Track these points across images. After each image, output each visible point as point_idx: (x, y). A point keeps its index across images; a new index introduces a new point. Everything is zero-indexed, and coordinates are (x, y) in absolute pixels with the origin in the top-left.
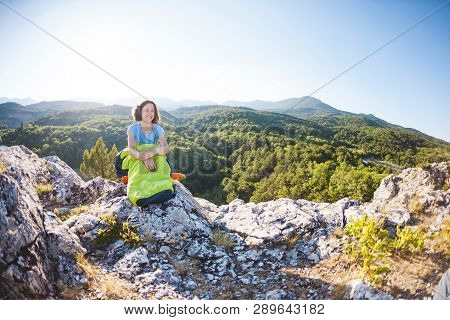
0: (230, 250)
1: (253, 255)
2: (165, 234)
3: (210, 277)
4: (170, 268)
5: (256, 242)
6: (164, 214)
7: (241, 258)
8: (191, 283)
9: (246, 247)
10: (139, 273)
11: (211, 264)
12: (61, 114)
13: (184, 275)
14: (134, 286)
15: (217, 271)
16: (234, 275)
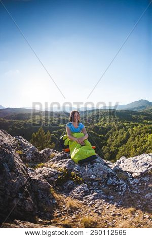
0: (126, 180)
1: (136, 181)
2: (94, 177)
3: (120, 193)
4: (100, 192)
5: (137, 175)
6: (93, 167)
7: (131, 183)
8: (112, 197)
9: (133, 178)
10: (84, 196)
11: (119, 187)
12: (18, 115)
13: (108, 194)
14: (83, 202)
15: (122, 190)
16: (130, 191)
